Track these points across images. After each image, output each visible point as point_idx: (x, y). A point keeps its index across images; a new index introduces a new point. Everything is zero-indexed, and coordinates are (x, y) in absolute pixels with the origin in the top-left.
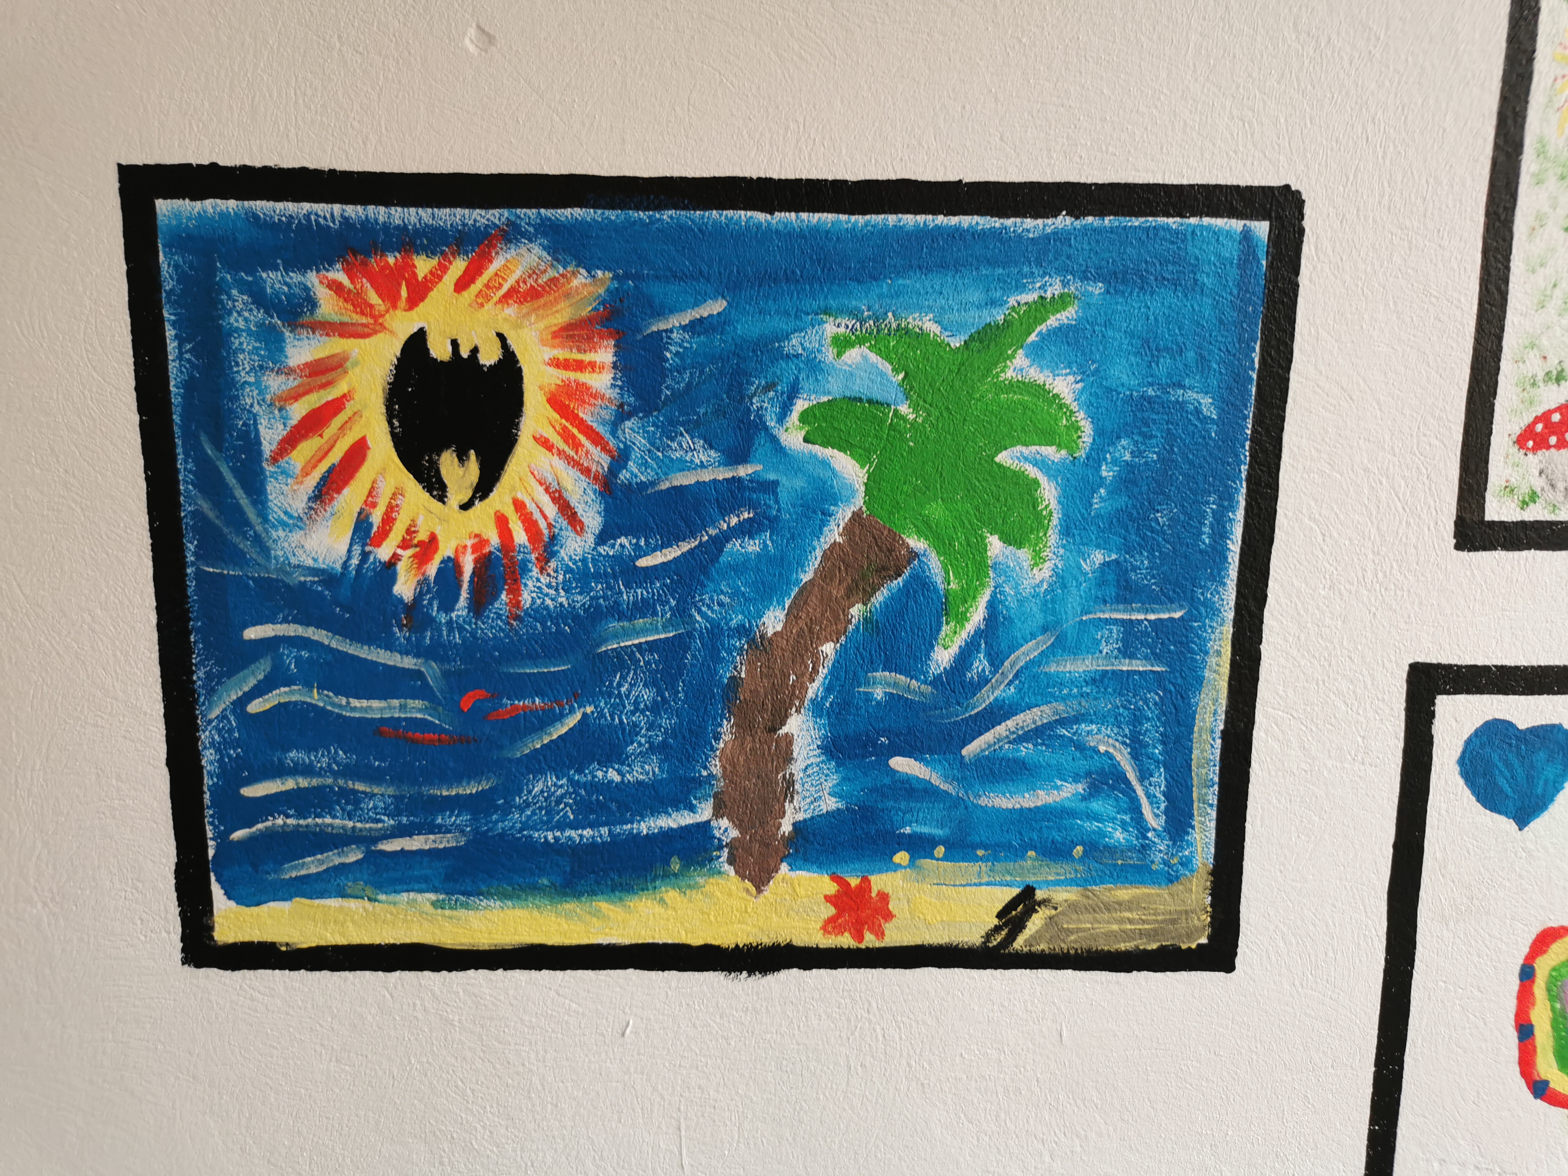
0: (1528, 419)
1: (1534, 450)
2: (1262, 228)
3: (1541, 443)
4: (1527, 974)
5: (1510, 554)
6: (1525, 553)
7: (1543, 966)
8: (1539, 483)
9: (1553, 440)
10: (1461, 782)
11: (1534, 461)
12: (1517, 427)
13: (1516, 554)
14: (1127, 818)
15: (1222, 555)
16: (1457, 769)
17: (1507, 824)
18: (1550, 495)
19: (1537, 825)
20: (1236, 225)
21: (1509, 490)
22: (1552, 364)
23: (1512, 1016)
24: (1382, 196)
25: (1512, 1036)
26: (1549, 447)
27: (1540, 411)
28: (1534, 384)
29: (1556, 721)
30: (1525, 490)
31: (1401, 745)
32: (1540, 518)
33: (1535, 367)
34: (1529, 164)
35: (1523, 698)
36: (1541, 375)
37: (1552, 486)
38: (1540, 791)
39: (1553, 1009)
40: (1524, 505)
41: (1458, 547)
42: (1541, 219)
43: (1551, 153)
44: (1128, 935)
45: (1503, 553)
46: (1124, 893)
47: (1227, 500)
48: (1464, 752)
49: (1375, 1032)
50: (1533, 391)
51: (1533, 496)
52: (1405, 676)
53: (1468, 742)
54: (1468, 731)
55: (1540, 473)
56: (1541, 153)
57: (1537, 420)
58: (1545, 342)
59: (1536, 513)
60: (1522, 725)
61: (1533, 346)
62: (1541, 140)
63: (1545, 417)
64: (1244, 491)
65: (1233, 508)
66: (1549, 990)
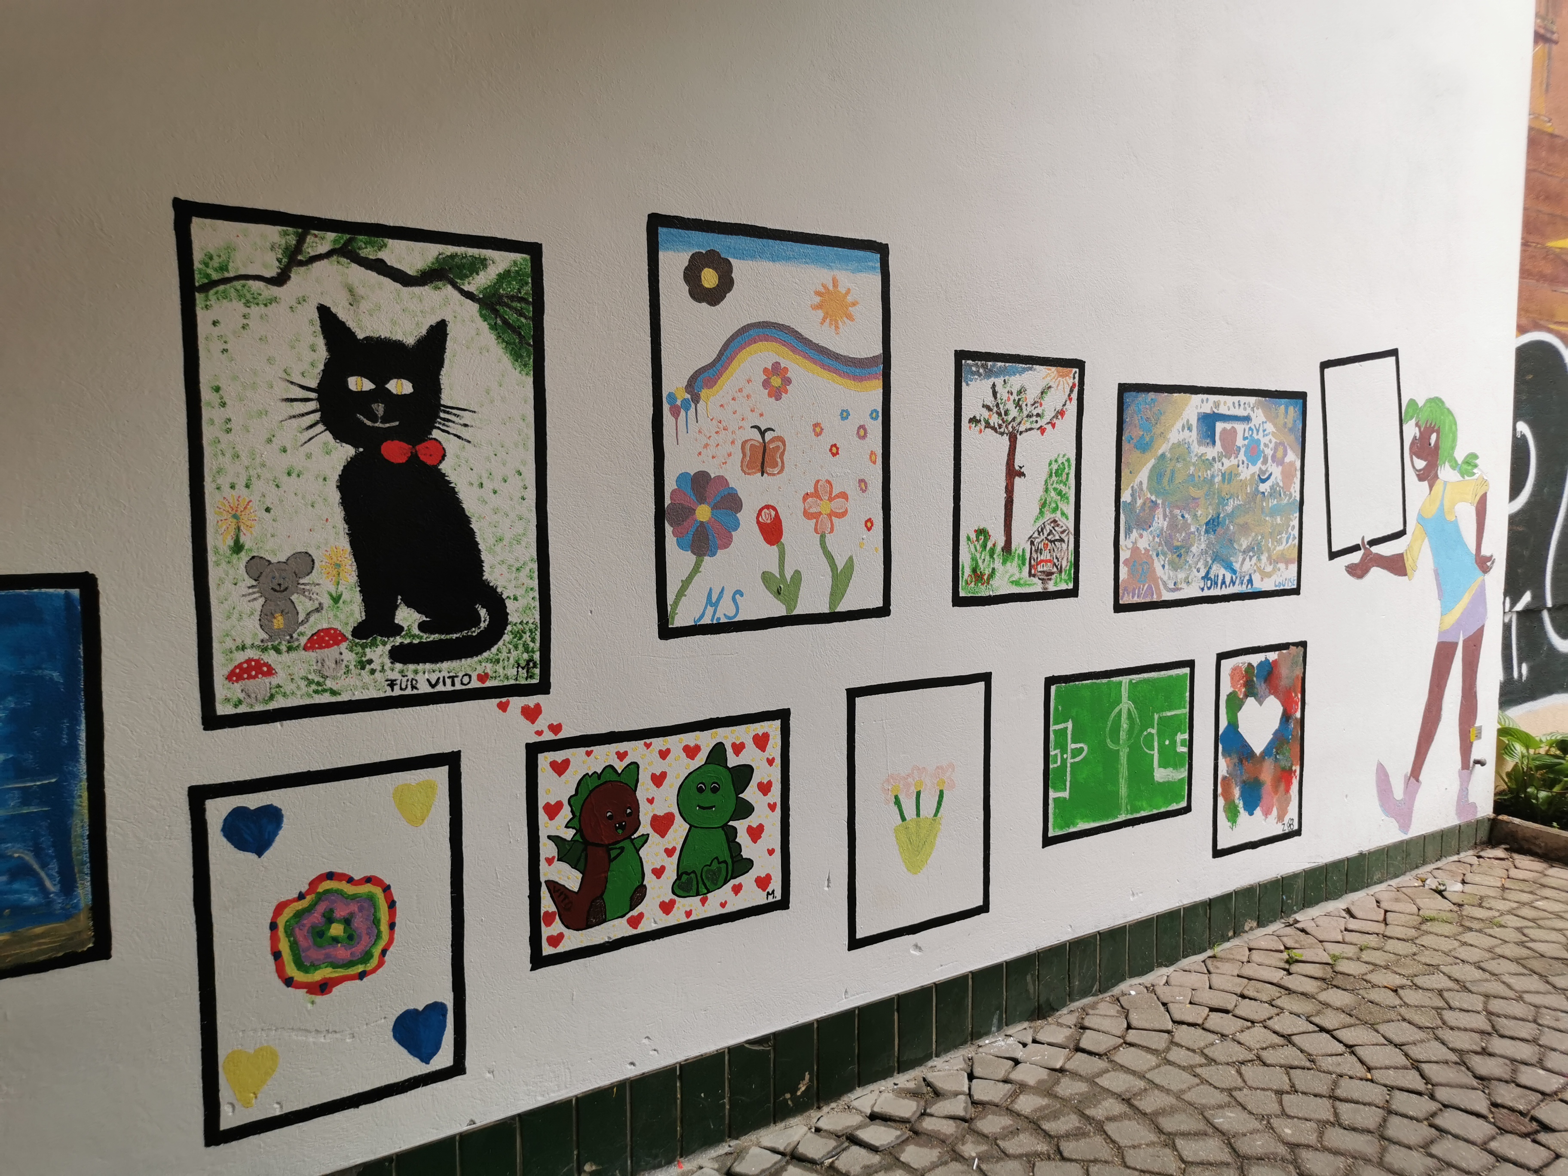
0: (231, 667)
1: (237, 681)
2: (76, 592)
3: (239, 678)
4: (273, 926)
5: (233, 729)
6: (240, 728)
7: (281, 922)
8: (241, 696)
9: (245, 676)
10: (225, 840)
11: (237, 686)
12: (226, 671)
13: (236, 729)
14: (36, 889)
15: (75, 748)
16: (222, 834)
17: (252, 856)
18: (249, 700)
19: (267, 854)
20: (62, 591)
21: (227, 700)
22: (239, 642)
23: (269, 949)
24: (139, 574)
25: (270, 958)
26: (244, 679)
27: (236, 663)
28: (231, 652)
29: (269, 803)
30: (235, 699)
31: (190, 827)
32: (245, 711)
33: (230, 644)
34: (211, 558)
35: (251, 795)
36: (234, 648)
37: (249, 696)
38: (266, 837)
39: (289, 941)
40: (236, 706)
41: (205, 729)
42: (222, 581)
43: (221, 552)
44: (44, 952)
45: (230, 729)
46: (39, 930)
47: (75, 721)
48: (224, 826)
49: (197, 973)
50: (231, 655)
51: (240, 702)
52: (186, 793)
53: (226, 820)
54: (225, 814)
55: (242, 691)
56: (216, 552)
57: (236, 667)
58: (233, 633)
59: (242, 709)
60: (252, 808)
61: (227, 635)
62: (215, 547)
63: (240, 666)
64: (84, 715)
65: (78, 723)
66: (286, 932)
